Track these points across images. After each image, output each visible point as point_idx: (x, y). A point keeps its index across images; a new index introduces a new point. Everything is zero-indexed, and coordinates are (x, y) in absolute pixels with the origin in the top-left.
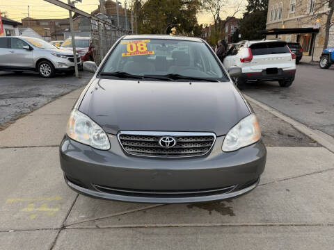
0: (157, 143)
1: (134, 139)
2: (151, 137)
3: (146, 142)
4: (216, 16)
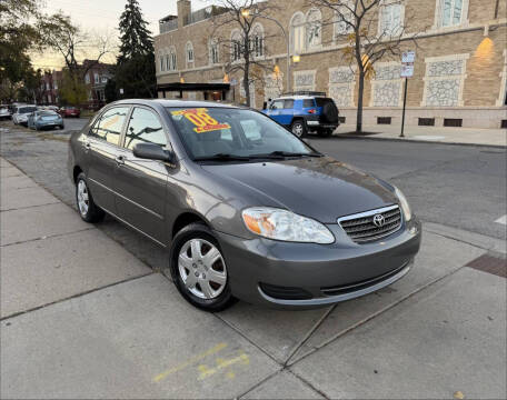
0: (372, 224)
1: (354, 224)
2: (365, 218)
3: (364, 225)
4: (69, 58)
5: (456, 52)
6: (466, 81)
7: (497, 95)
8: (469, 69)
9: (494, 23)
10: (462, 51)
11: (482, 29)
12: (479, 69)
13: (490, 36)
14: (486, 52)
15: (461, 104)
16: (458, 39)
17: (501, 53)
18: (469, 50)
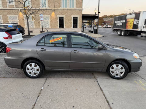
5: (47, 14)
6: (50, 22)
7: (57, 26)
8: (50, 19)
9: (54, 9)
10: (48, 15)
11: (52, 10)
12: (53, 19)
13: (54, 12)
14: (54, 15)
15: (50, 27)
16: (47, 11)
17: (57, 16)
18: (50, 14)
